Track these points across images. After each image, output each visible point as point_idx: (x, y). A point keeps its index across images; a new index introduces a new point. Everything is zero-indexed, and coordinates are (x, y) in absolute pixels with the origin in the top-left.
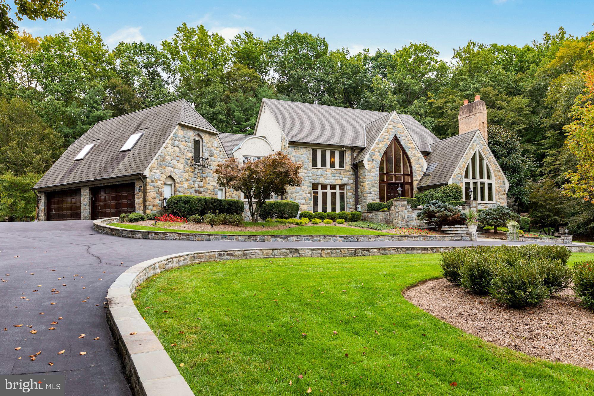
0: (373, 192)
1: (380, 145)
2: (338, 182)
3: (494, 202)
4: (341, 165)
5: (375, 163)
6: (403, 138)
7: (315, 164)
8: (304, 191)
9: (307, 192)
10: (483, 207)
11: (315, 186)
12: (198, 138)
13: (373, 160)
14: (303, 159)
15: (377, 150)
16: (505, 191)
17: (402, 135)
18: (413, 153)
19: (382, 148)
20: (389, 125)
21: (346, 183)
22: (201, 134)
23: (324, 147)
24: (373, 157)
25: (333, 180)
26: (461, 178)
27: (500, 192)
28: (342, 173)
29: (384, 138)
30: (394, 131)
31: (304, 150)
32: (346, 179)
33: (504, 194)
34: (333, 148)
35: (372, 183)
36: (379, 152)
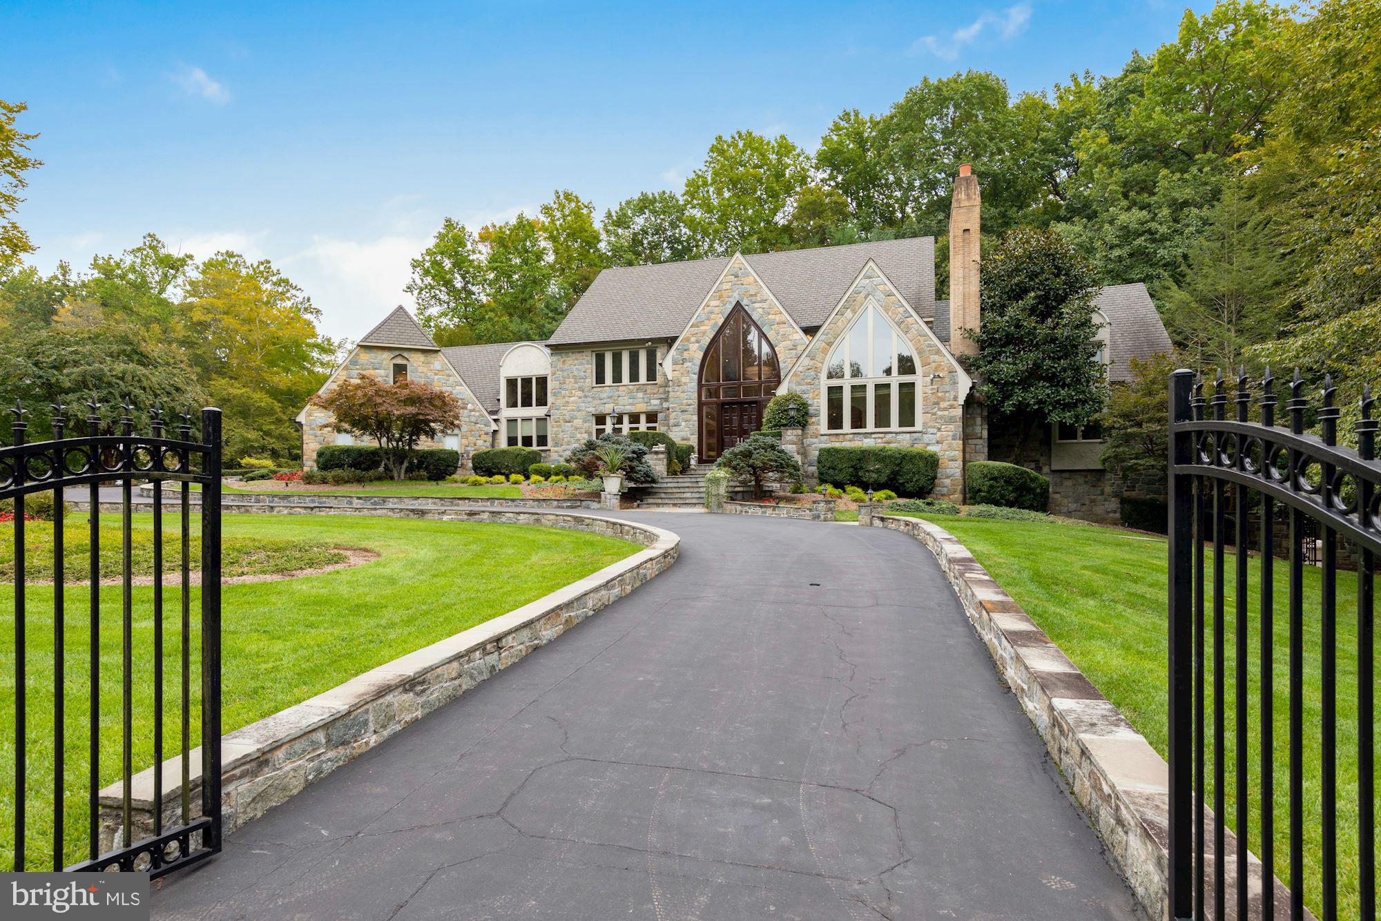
0: (683, 424)
1: (702, 328)
2: (640, 407)
3: (918, 426)
4: (651, 375)
5: (690, 364)
6: (757, 305)
7: (600, 379)
8: (577, 429)
9: (583, 431)
10: (880, 440)
11: (600, 419)
12: (399, 361)
13: (684, 360)
14: (576, 373)
15: (693, 339)
16: (955, 399)
17: (753, 299)
18: (781, 333)
19: (704, 333)
20: (725, 281)
21: (656, 408)
22: (405, 354)
23: (616, 346)
24: (686, 355)
25: (630, 404)
26: (816, 378)
27: (937, 403)
28: (649, 391)
29: (712, 313)
30: (736, 295)
31: (578, 355)
32: (657, 402)
33: (952, 407)
34: (633, 345)
35: (682, 404)
36: (698, 342)
